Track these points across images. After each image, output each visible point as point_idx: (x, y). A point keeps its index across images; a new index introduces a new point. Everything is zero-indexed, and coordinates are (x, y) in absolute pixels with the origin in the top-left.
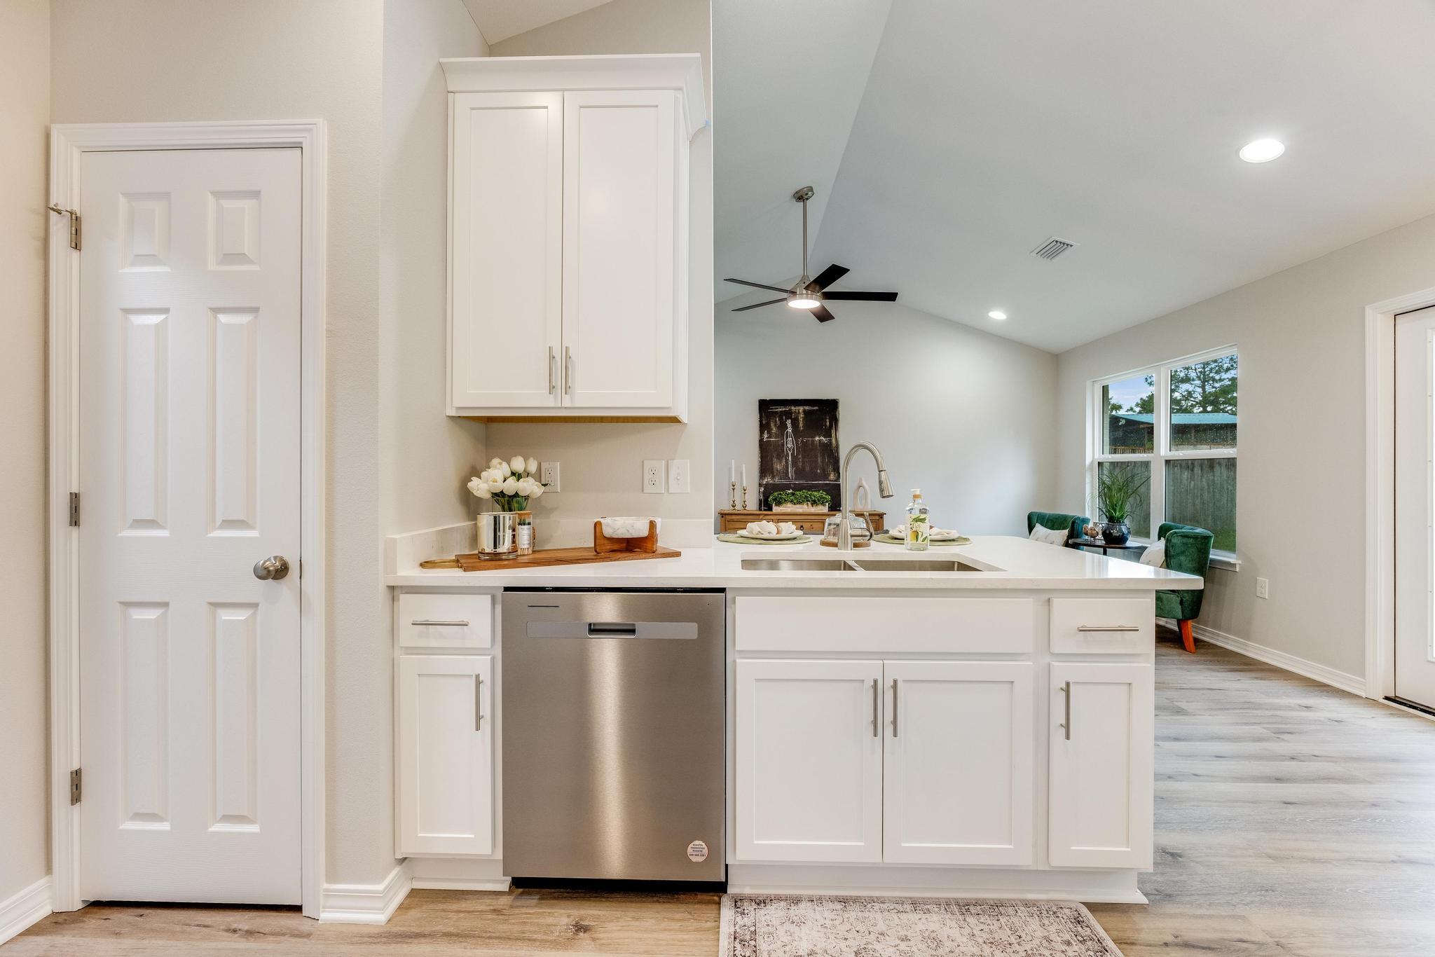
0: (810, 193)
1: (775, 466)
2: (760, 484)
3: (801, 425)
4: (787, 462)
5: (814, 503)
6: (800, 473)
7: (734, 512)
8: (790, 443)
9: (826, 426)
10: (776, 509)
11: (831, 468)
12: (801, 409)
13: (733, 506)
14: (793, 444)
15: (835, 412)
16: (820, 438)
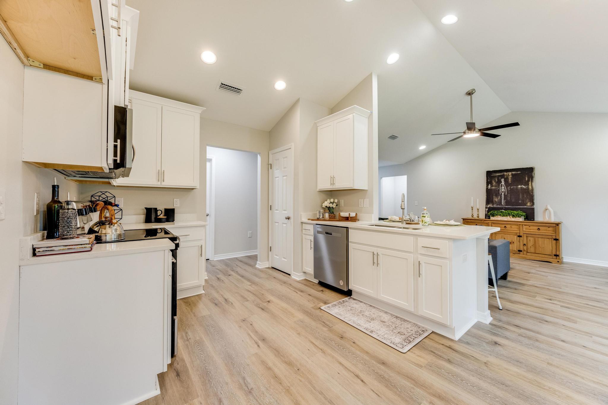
0: (474, 91)
1: (494, 199)
2: (486, 207)
3: (510, 181)
4: (501, 197)
5: (513, 216)
6: (507, 203)
7: (473, 218)
8: (503, 189)
9: (525, 180)
10: (492, 218)
11: (529, 200)
12: (510, 173)
13: (472, 216)
14: (505, 190)
15: (532, 173)
16: (522, 186)
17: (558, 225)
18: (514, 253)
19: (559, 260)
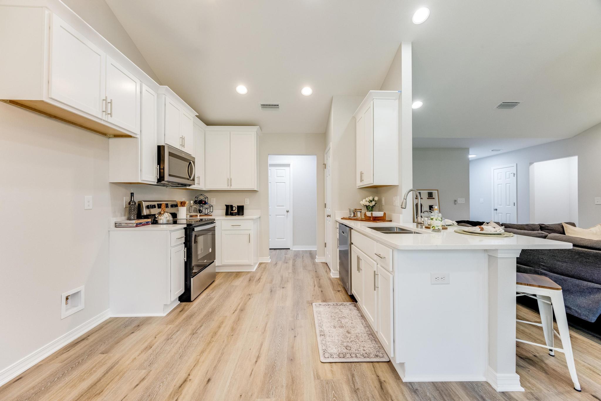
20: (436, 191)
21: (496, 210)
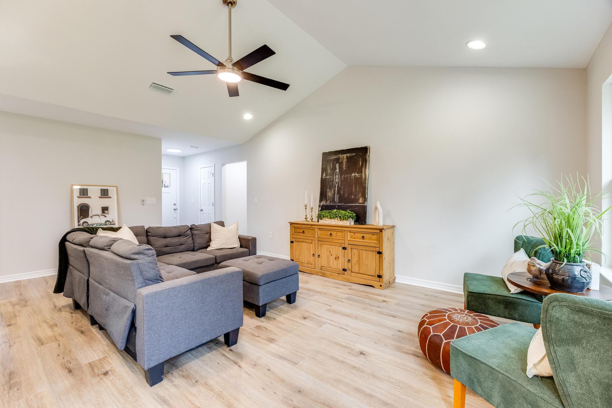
1: (328, 194)
2: (319, 206)
3: (344, 166)
4: (334, 192)
8: (337, 179)
9: (359, 165)
11: (360, 195)
12: (345, 156)
14: (339, 180)
15: (366, 156)
16: (355, 174)
17: (381, 231)
18: (339, 272)
19: (381, 284)
20: (115, 188)
21: (202, 210)
